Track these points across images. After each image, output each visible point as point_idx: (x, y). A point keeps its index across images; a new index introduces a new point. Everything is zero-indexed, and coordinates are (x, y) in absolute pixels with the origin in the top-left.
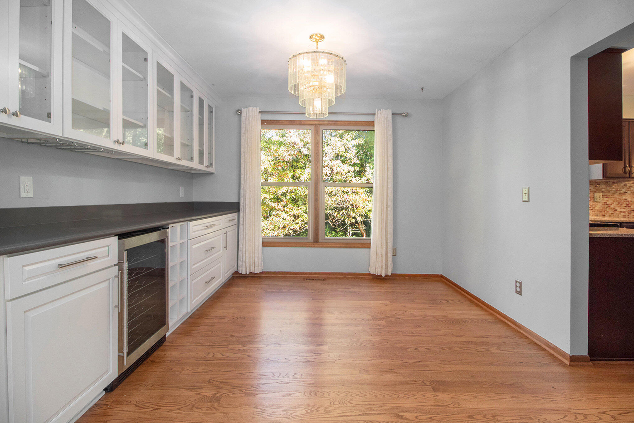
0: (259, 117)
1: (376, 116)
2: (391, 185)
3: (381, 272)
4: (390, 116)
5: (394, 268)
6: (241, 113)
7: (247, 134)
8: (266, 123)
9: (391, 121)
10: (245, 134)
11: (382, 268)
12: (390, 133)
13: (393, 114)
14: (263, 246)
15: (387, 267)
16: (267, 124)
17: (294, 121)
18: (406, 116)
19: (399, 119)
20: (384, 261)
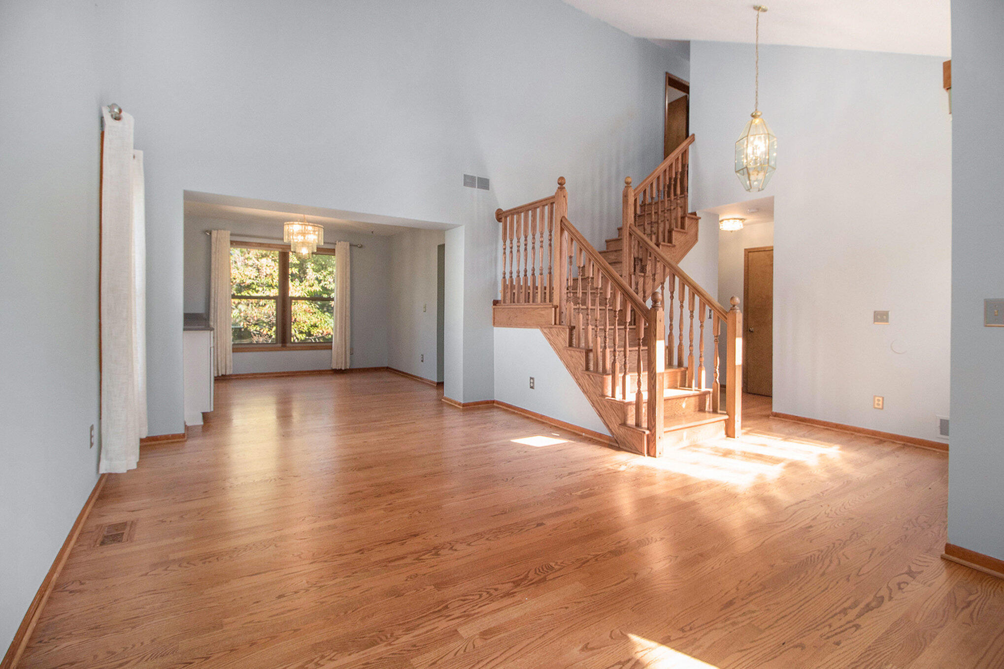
0: (228, 239)
1: (336, 246)
2: (348, 300)
3: (341, 366)
4: (348, 247)
5: (351, 364)
6: (210, 234)
7: (218, 253)
8: (234, 243)
9: (348, 251)
10: (215, 253)
11: (342, 364)
12: (348, 260)
13: (351, 245)
14: (233, 352)
15: (346, 362)
16: (236, 244)
17: (263, 244)
18: (361, 247)
19: (355, 249)
20: (344, 358)
